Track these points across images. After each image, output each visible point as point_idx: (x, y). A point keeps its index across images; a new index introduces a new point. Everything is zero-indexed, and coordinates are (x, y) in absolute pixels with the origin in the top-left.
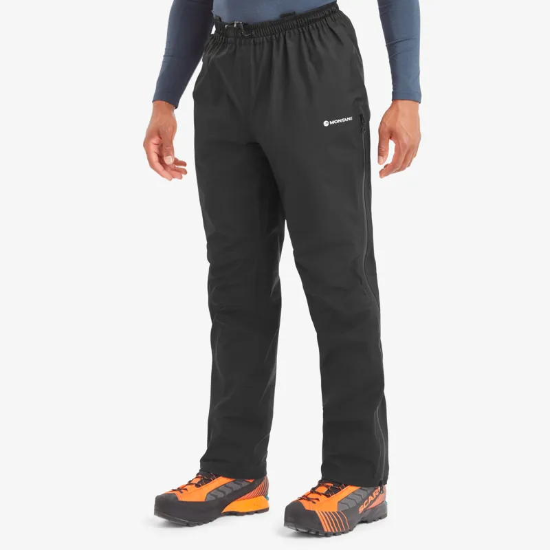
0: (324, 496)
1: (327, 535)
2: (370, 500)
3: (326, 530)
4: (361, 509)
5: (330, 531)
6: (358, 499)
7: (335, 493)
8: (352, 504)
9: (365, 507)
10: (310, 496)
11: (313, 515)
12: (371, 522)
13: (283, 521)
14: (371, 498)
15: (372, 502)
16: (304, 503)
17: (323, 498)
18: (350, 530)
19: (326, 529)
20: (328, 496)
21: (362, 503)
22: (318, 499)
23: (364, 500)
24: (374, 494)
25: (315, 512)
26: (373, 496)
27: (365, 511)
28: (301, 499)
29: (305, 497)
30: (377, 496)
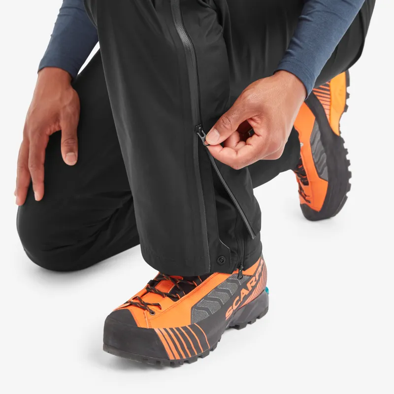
0: (168, 299)
1: (174, 364)
2: (242, 296)
3: (171, 358)
4: (229, 314)
5: (178, 358)
6: (224, 298)
7: (186, 293)
8: (214, 307)
9: (235, 307)
10: (146, 299)
11: (150, 335)
12: (244, 326)
13: (102, 343)
14: (244, 292)
15: (246, 297)
16: (136, 312)
17: (166, 302)
18: (212, 350)
19: (172, 355)
20: (175, 299)
21: (230, 304)
22: (158, 305)
23: (232, 298)
24: (249, 285)
25: (153, 330)
26: (247, 289)
27: (235, 313)
28: (131, 304)
29: (138, 302)
30: (254, 288)
